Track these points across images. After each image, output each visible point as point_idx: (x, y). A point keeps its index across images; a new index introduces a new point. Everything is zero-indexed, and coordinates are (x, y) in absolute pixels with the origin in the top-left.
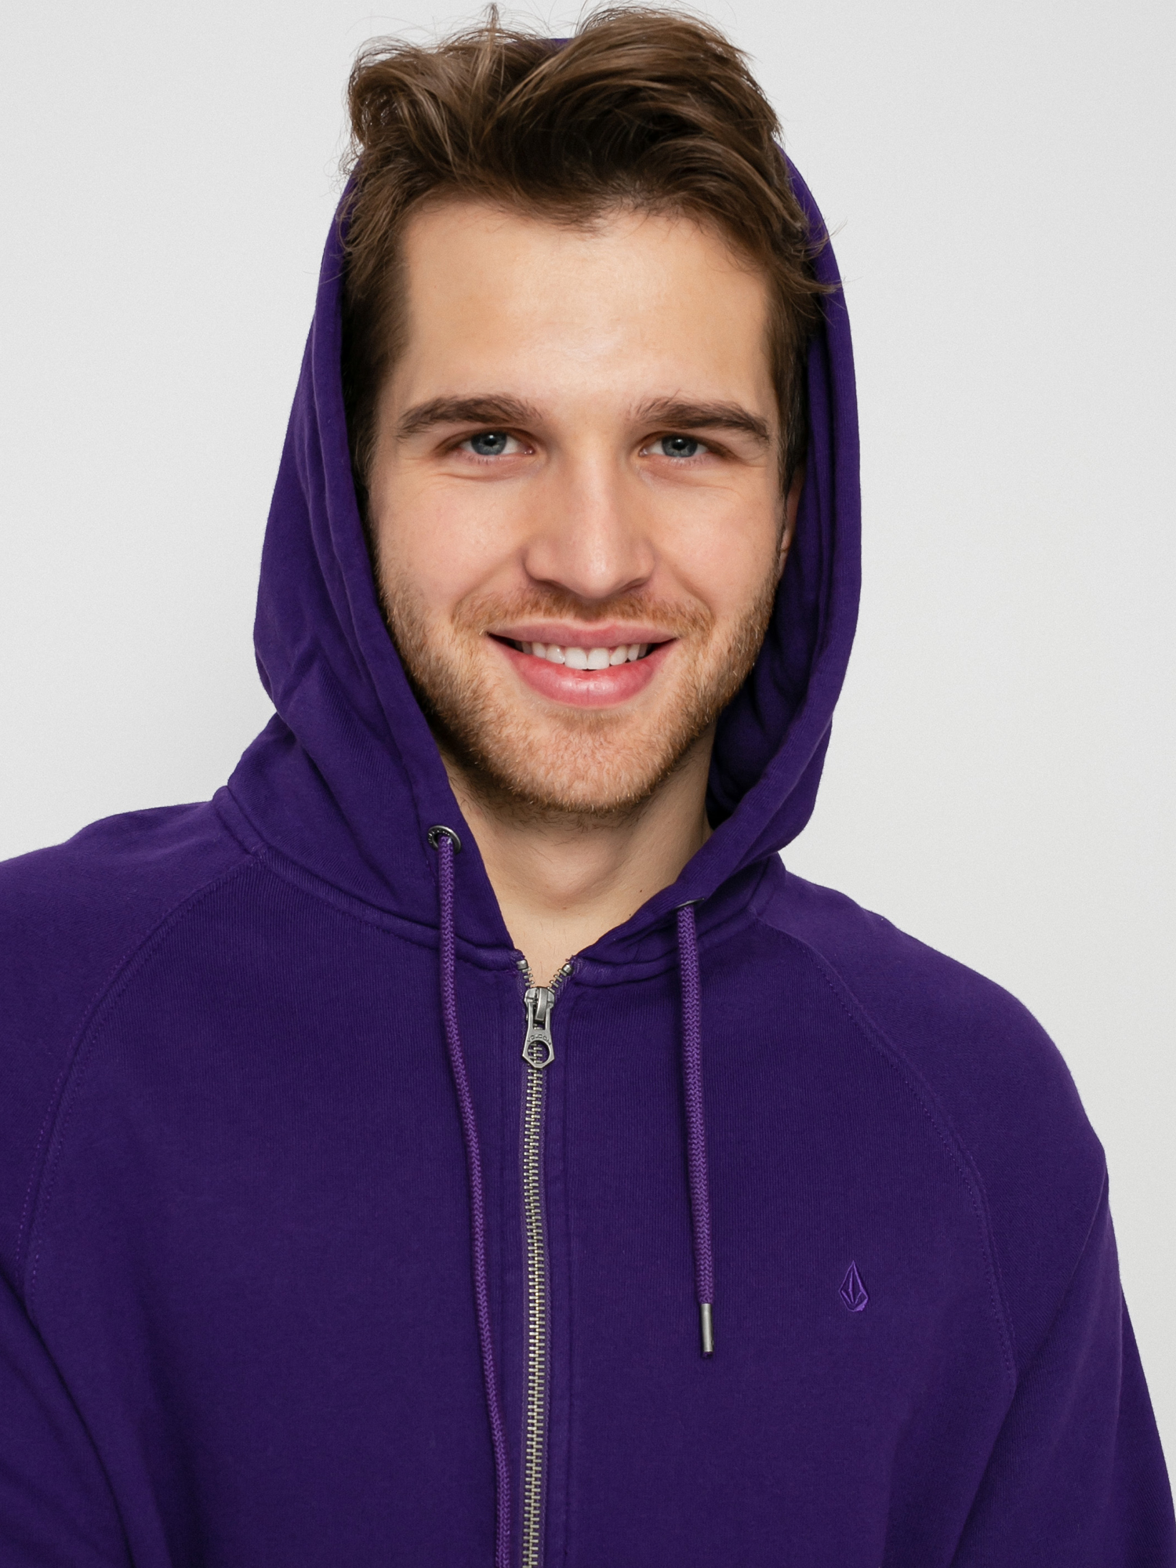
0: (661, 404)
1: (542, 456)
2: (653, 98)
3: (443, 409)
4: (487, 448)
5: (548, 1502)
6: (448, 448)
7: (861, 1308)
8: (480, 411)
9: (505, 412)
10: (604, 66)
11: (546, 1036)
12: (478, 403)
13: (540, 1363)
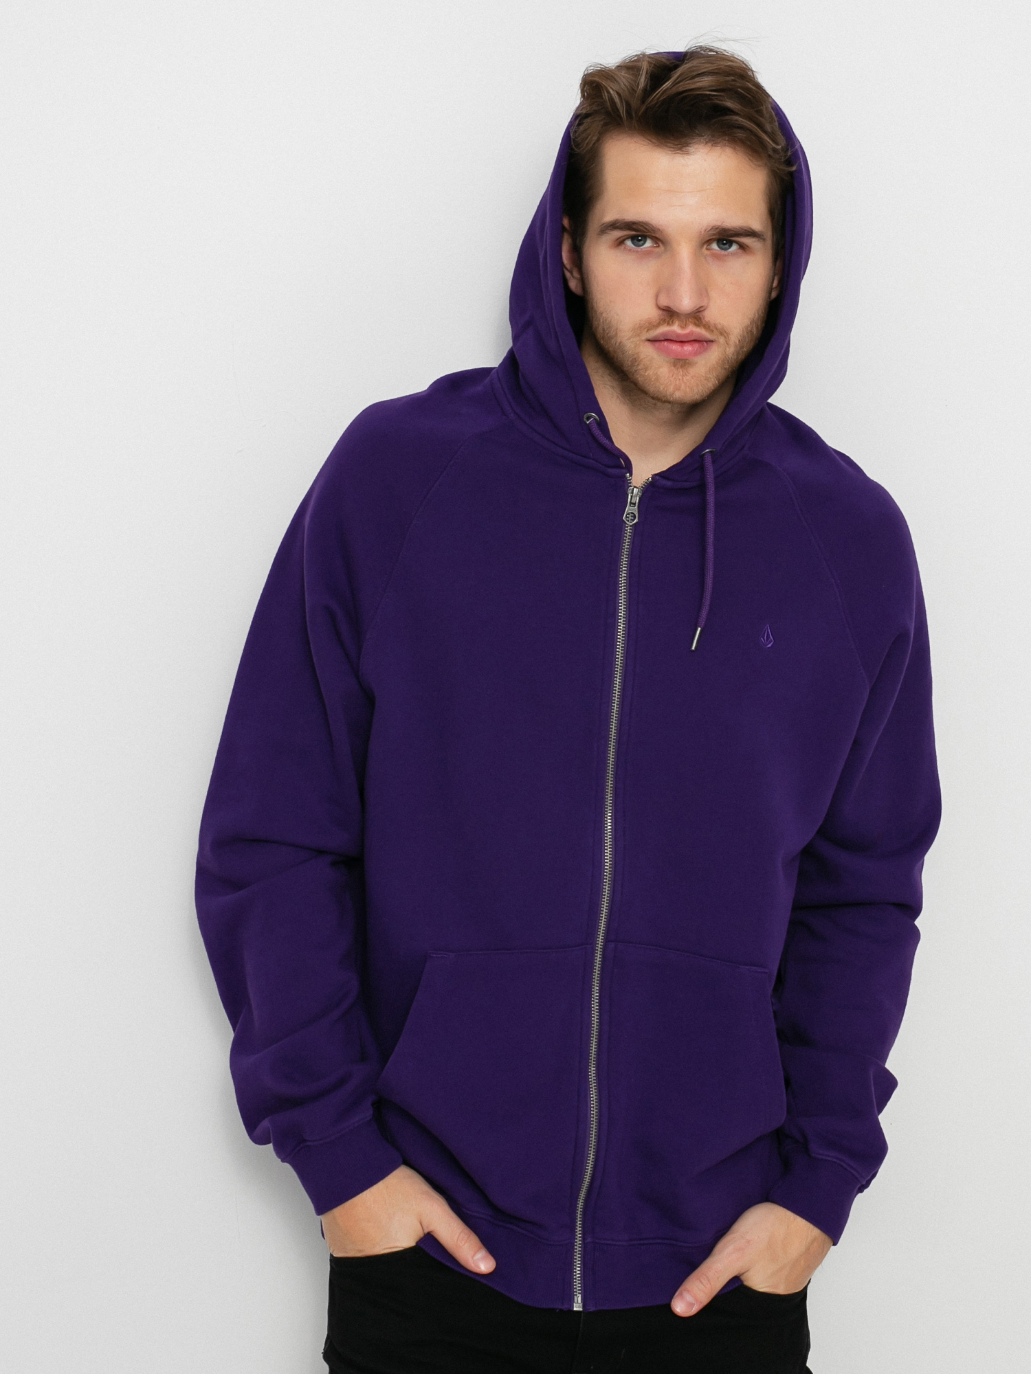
0: (715, 228)
1: (662, 247)
2: (712, 99)
3: (618, 225)
4: (638, 242)
5: (621, 720)
6: (620, 242)
7: (770, 645)
8: (634, 227)
9: (646, 229)
10: (693, 87)
11: (635, 510)
12: (634, 223)
13: (621, 660)
